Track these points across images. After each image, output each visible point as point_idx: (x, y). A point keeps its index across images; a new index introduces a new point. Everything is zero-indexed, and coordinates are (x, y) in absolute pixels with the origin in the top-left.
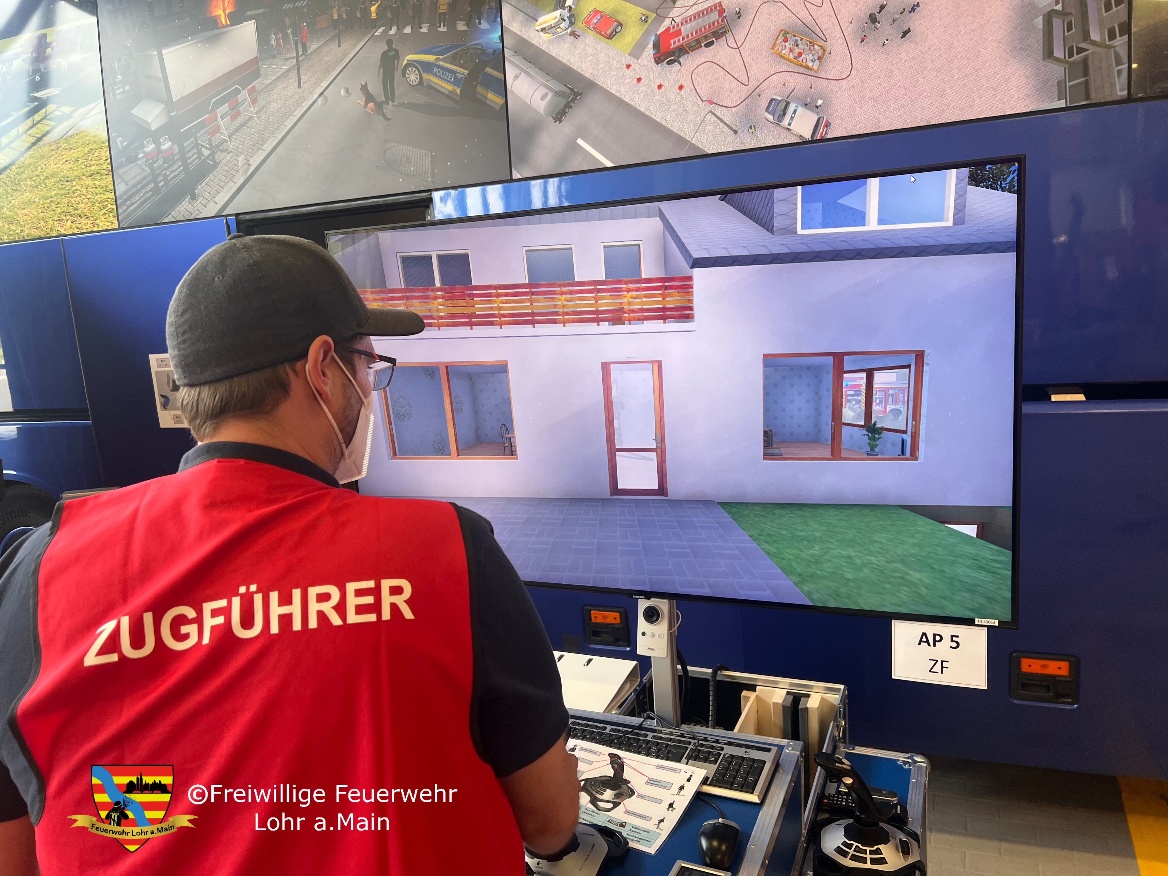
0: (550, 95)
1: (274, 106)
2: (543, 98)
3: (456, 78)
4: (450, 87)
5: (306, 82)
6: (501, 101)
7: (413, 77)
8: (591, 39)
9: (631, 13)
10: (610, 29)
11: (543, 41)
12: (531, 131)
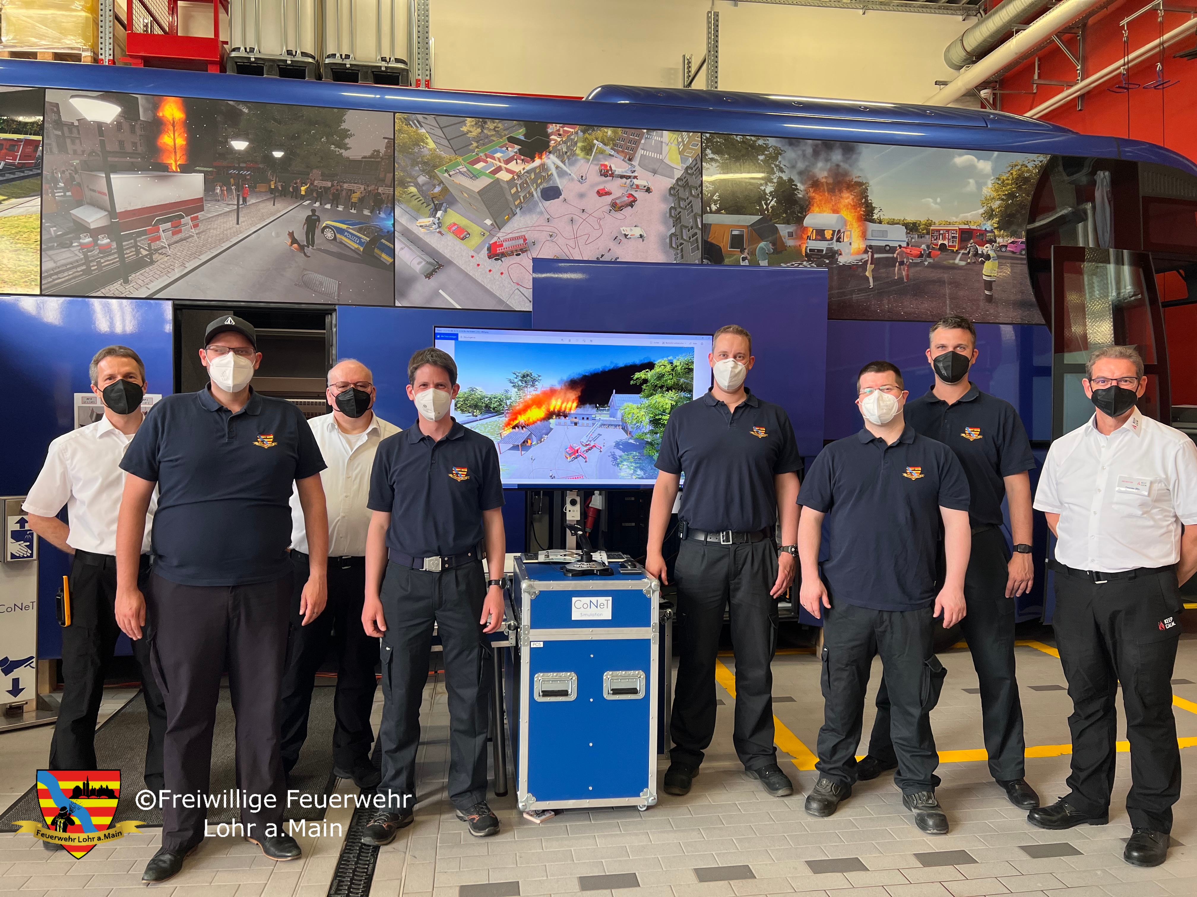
0: (424, 263)
1: (213, 232)
2: (419, 263)
3: (360, 241)
4: (356, 246)
5: (244, 222)
6: (391, 260)
7: (329, 235)
8: (450, 238)
9: (475, 229)
10: (461, 234)
11: (421, 233)
12: (410, 281)
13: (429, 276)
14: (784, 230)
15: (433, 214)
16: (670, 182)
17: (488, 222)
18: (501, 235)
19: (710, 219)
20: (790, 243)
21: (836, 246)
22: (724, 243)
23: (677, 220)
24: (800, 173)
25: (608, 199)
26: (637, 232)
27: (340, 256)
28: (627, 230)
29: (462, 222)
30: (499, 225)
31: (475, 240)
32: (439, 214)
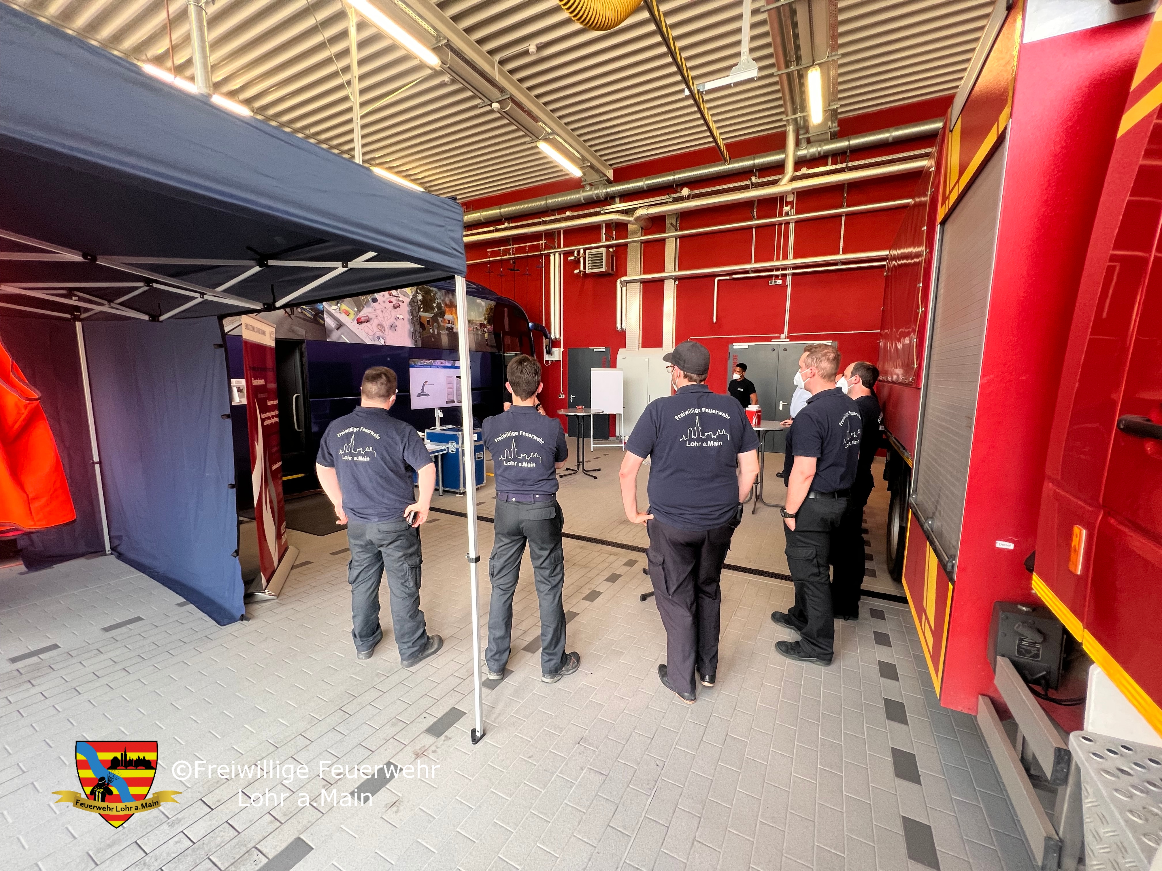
0: (335, 324)
2: (333, 324)
3: (311, 314)
4: (310, 316)
6: (323, 322)
7: (300, 310)
8: (343, 315)
9: (352, 312)
10: (348, 314)
11: (333, 312)
12: (331, 331)
13: (337, 329)
14: (440, 319)
15: (337, 305)
16: (409, 300)
17: (356, 309)
18: (361, 314)
19: (421, 314)
20: (442, 324)
21: (453, 326)
22: (425, 323)
23: (412, 314)
24: (443, 301)
25: (392, 304)
26: (401, 317)
27: (304, 319)
28: (398, 316)
29: (347, 309)
30: (359, 311)
31: (352, 316)
32: (339, 305)
